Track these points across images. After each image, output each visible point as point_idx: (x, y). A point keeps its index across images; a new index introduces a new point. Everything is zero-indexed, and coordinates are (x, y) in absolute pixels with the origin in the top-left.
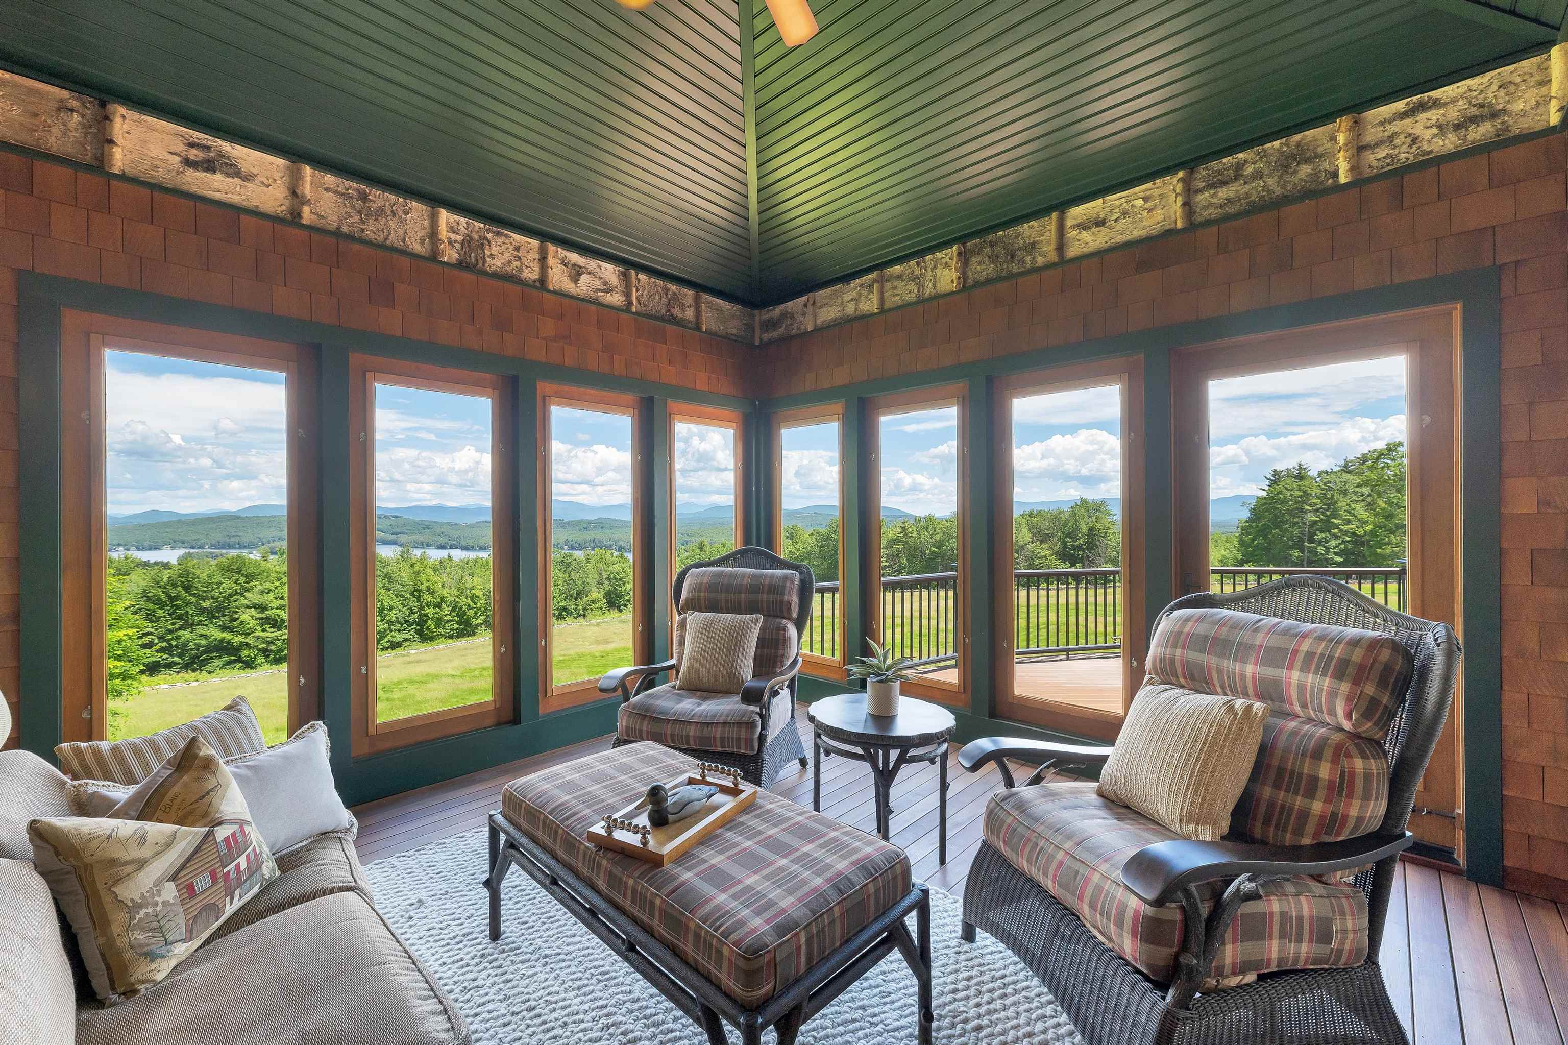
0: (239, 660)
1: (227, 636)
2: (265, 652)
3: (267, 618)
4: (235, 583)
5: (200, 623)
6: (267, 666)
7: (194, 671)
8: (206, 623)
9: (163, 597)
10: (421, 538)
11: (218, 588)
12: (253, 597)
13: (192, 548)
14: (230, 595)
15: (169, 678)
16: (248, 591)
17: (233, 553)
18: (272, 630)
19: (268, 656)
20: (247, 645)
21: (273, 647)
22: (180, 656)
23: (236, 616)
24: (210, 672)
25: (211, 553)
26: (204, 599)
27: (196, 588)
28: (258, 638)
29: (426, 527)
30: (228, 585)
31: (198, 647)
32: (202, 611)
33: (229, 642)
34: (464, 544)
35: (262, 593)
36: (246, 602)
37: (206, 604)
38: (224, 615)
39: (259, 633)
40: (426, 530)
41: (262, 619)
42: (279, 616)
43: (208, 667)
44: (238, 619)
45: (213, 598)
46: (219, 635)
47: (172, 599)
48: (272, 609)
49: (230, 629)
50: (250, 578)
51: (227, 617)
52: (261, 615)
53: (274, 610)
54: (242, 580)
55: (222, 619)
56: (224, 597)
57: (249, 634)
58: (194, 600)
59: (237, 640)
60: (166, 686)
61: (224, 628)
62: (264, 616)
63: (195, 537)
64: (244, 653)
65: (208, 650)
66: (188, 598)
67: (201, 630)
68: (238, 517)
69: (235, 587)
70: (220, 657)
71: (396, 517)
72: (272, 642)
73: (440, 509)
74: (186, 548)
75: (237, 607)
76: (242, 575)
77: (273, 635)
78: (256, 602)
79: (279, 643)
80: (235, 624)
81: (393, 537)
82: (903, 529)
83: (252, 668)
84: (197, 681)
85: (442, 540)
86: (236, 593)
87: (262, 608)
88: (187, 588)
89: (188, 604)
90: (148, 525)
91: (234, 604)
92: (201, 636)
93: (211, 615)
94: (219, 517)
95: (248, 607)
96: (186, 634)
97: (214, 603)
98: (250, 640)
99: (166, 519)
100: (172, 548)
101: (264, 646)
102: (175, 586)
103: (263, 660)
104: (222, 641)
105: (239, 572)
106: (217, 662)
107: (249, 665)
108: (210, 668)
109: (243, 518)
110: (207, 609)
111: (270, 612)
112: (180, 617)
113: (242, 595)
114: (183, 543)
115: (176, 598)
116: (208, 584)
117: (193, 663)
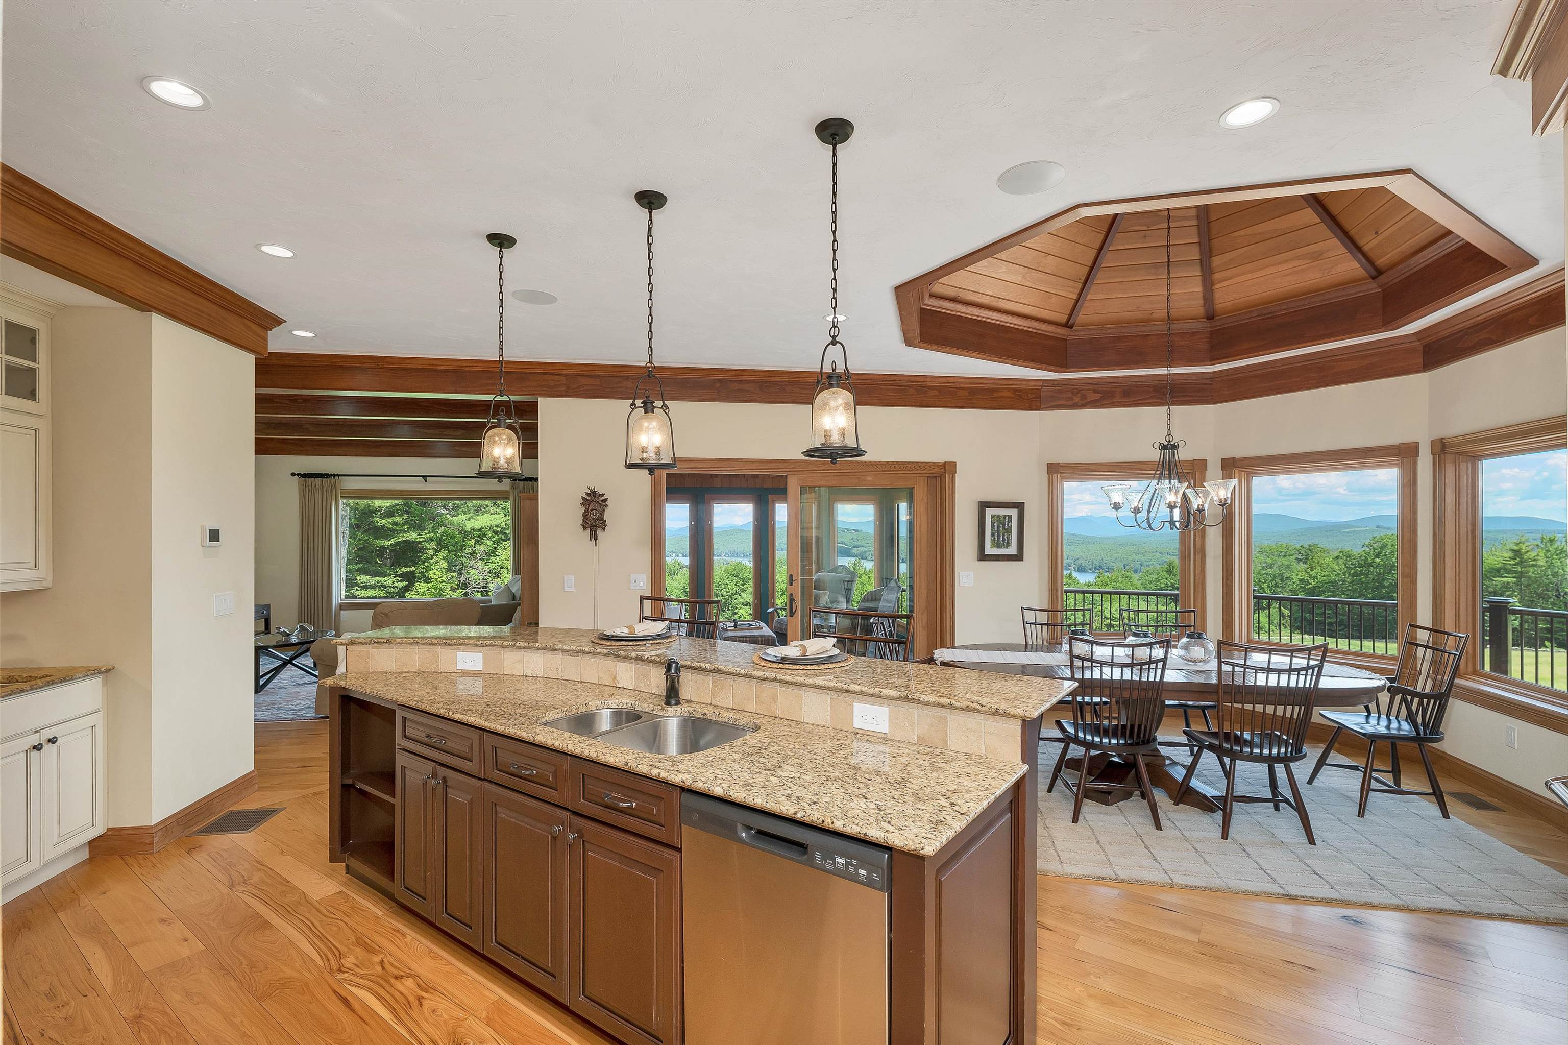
17: (738, 560)
25: (726, 560)
36: (742, 600)
38: (729, 610)
56: (729, 596)
75: (736, 604)
82: (1517, 553)
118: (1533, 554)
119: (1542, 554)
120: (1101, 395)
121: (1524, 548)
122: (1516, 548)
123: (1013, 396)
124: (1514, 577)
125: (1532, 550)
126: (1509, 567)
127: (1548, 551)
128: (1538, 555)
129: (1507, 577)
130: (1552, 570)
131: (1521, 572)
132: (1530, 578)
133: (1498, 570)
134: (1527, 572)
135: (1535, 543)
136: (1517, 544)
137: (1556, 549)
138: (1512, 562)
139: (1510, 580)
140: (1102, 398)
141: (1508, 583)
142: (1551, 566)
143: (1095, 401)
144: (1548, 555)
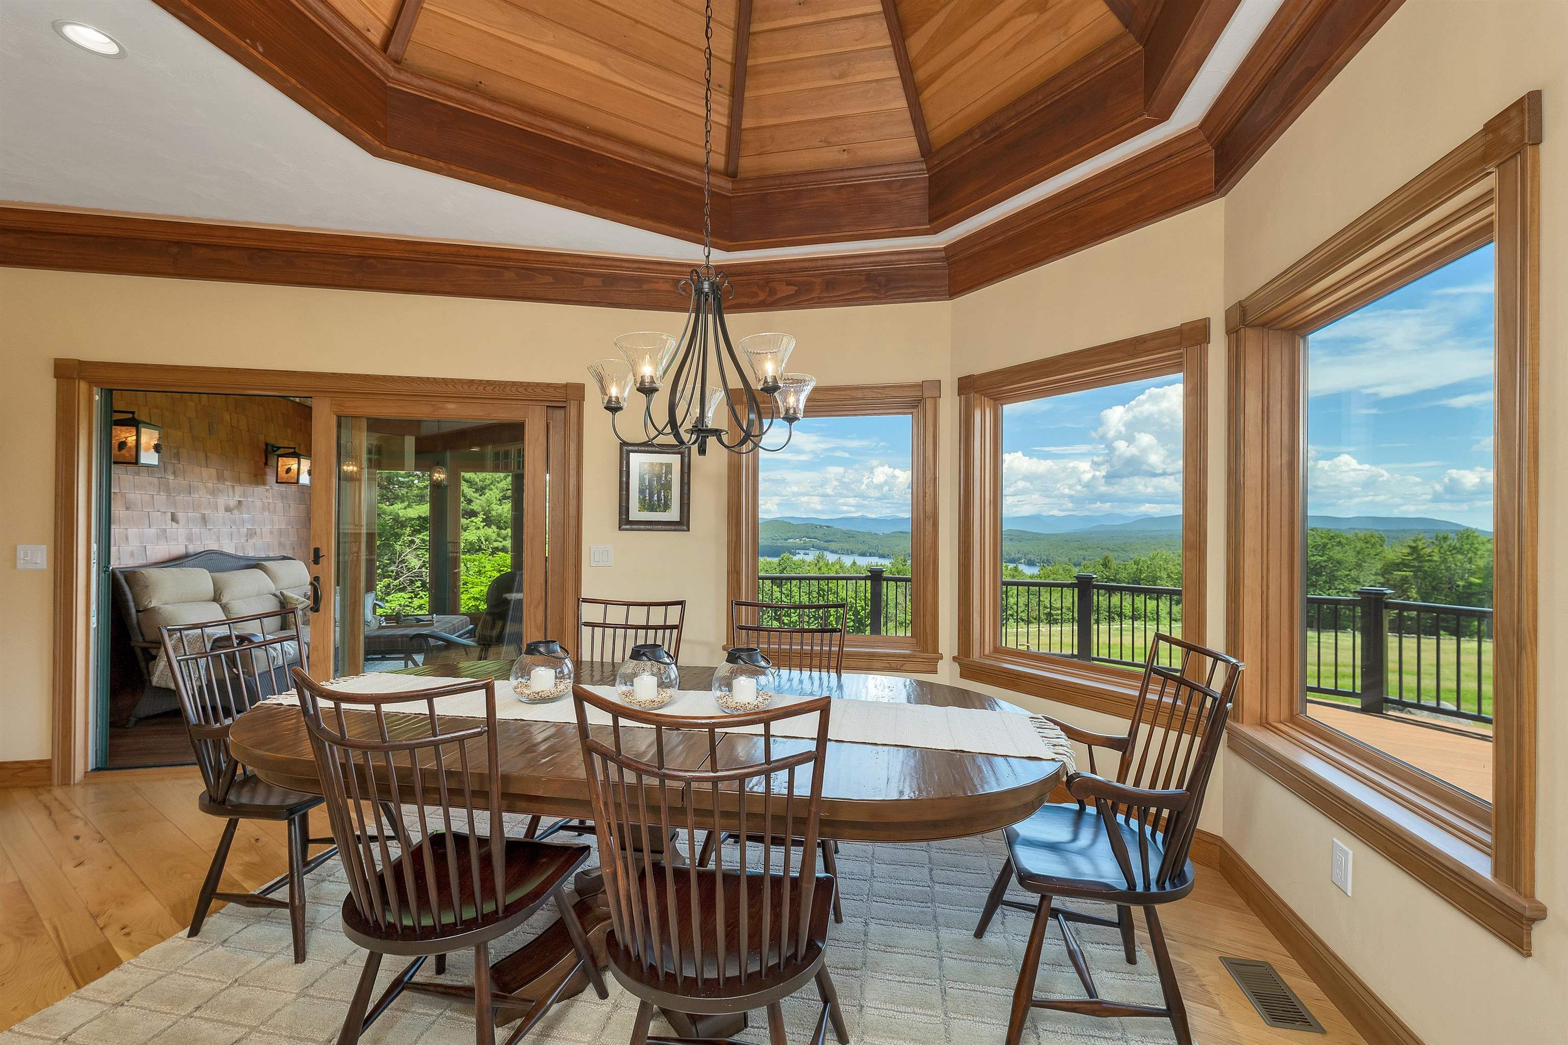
10: (846, 546)
29: (850, 536)
34: (880, 552)
40: (851, 539)
71: (828, 527)
73: (864, 520)
81: (826, 545)
85: (864, 548)
118: (1428, 550)
119: (1436, 550)
120: (797, 288)
121: (1420, 545)
122: (1413, 545)
123: (673, 290)
124: (1411, 571)
125: (1428, 546)
126: (1407, 562)
127: (1442, 547)
128: (1433, 552)
129: (1405, 571)
130: (1445, 564)
131: (1418, 567)
132: (1425, 572)
133: (1398, 565)
134: (1423, 567)
135: (1431, 540)
136: (1415, 541)
137: (1449, 546)
138: (1410, 558)
139: (1408, 574)
140: (797, 293)
141: (1407, 577)
142: (1444, 561)
143: (789, 297)
144: (1442, 551)
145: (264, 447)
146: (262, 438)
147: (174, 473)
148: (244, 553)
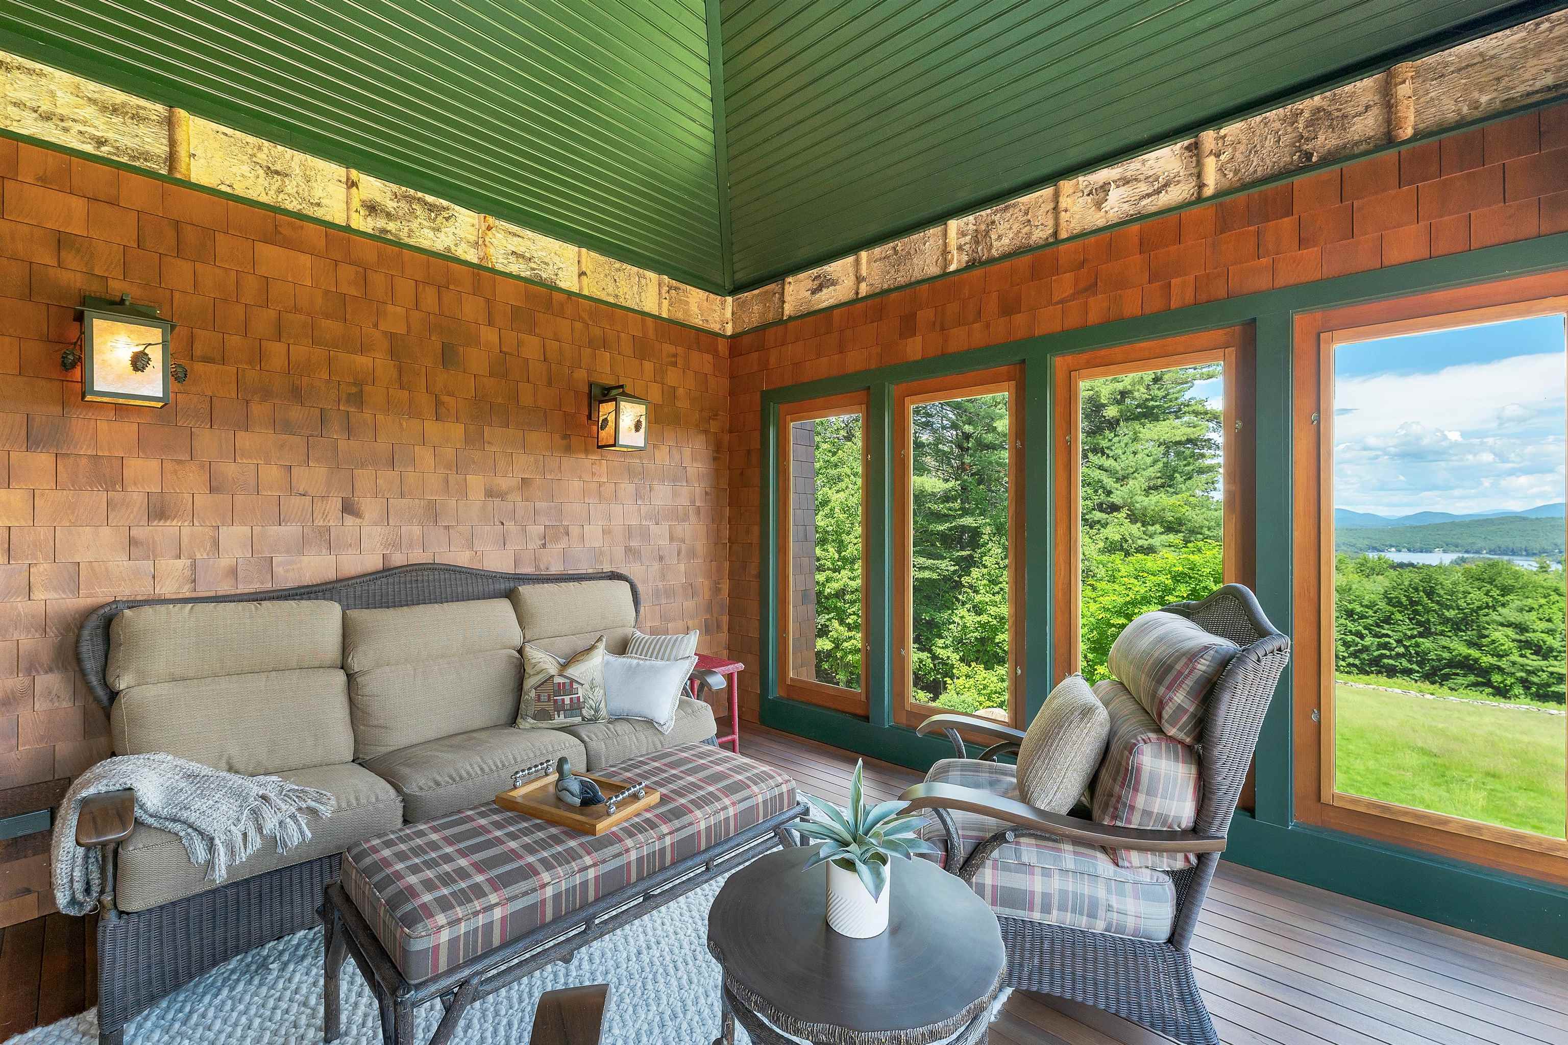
0: (1489, 684)
1: (1474, 653)
2: (1526, 684)
3: (1527, 641)
4: (1486, 594)
5: (1442, 633)
6: (1528, 700)
7: (1433, 683)
8: (1450, 634)
9: (1404, 599)
11: (1465, 597)
12: (1509, 613)
13: (1467, 552)
14: (1480, 608)
15: (1405, 683)
16: (1503, 605)
18: (1534, 657)
19: (1528, 688)
20: (1500, 669)
21: (1535, 679)
22: (1421, 664)
23: (1486, 632)
24: (1451, 689)
26: (1448, 608)
27: (1439, 595)
28: (1514, 663)
30: (1477, 596)
31: (1440, 660)
32: (1446, 621)
33: (1476, 660)
35: (1521, 610)
36: (1499, 619)
37: (1450, 614)
38: (1471, 630)
39: (1515, 657)
41: (1520, 641)
42: (1544, 642)
43: (1450, 683)
44: (1487, 636)
45: (1459, 609)
46: (1464, 650)
47: (1412, 603)
48: (1534, 631)
49: (1479, 647)
50: (1506, 590)
51: (1474, 632)
52: (1518, 637)
53: (1538, 634)
54: (1495, 593)
55: (1469, 633)
57: (1502, 656)
58: (1436, 607)
59: (1487, 660)
60: (1399, 691)
61: (1471, 644)
62: (1523, 638)
63: (1470, 540)
64: (1496, 678)
65: (1451, 664)
66: (1431, 605)
67: (1444, 641)
68: (1524, 519)
69: (1486, 599)
70: (1465, 676)
72: (1533, 673)
74: (1459, 551)
75: (1487, 622)
76: (1496, 586)
77: (1535, 663)
78: (1512, 620)
79: (1544, 676)
80: (1485, 641)
83: (1505, 697)
84: (1432, 694)
86: (1488, 607)
87: (1522, 628)
88: (1430, 594)
89: (1428, 611)
90: (1420, 527)
91: (1485, 619)
92: (1444, 647)
93: (1457, 626)
94: (1502, 519)
95: (1502, 625)
96: (1426, 643)
97: (1459, 613)
98: (1503, 663)
99: (1438, 521)
100: (1444, 551)
101: (1523, 674)
102: (1416, 590)
103: (1522, 692)
104: (1467, 657)
105: (1491, 581)
106: (1460, 680)
107: (1502, 692)
108: (1453, 686)
109: (1532, 520)
110: (1451, 619)
111: (1531, 635)
112: (1419, 624)
113: (1495, 610)
114: (1457, 546)
115: (1417, 603)
116: (1452, 593)
117: (1435, 674)
145: (586, 390)
146: (581, 375)
147: (349, 430)
148: (537, 567)
